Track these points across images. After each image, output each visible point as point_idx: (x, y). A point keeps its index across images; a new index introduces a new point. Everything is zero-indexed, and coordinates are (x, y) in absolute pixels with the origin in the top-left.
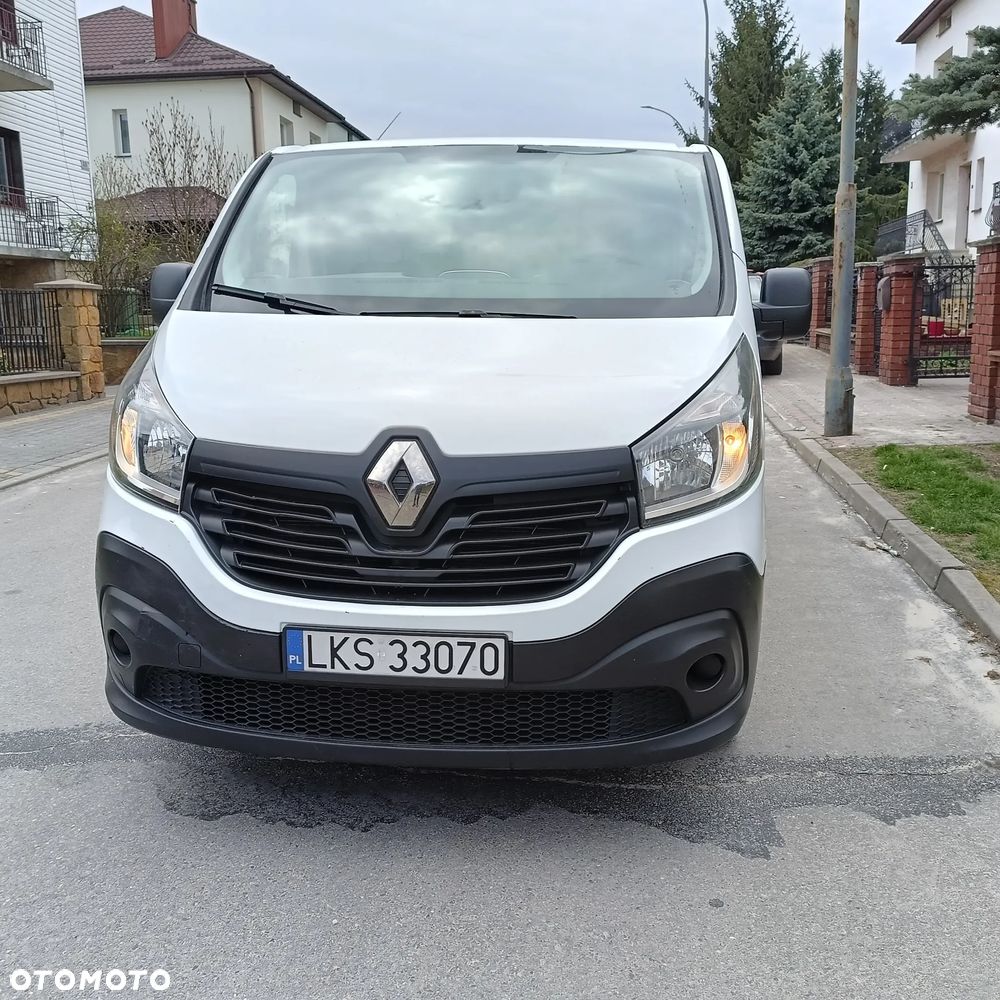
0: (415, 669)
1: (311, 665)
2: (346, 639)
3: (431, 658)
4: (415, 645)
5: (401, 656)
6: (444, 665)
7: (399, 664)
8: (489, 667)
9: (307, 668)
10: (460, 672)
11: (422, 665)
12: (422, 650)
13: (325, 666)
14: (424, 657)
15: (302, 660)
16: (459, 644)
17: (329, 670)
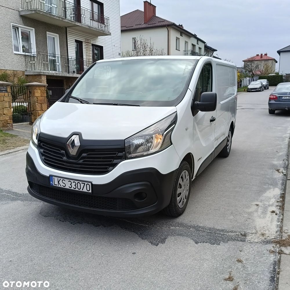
0: (73, 188)
1: (55, 184)
2: (60, 179)
3: (76, 185)
4: (73, 182)
5: (71, 184)
6: (79, 188)
7: (70, 186)
8: (88, 189)
9: (54, 185)
10: (82, 190)
11: (75, 187)
12: (74, 184)
13: (57, 185)
14: (75, 185)
15: (53, 183)
16: (82, 183)
17: (58, 186)
